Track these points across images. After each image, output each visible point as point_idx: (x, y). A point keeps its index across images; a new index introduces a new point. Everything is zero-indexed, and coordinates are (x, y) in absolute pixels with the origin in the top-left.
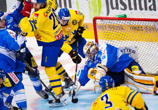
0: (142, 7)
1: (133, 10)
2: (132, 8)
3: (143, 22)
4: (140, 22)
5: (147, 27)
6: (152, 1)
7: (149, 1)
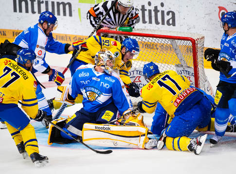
0: (158, 20)
2: (146, 21)
4: (155, 38)
5: (162, 46)
6: (171, 13)
7: (168, 13)
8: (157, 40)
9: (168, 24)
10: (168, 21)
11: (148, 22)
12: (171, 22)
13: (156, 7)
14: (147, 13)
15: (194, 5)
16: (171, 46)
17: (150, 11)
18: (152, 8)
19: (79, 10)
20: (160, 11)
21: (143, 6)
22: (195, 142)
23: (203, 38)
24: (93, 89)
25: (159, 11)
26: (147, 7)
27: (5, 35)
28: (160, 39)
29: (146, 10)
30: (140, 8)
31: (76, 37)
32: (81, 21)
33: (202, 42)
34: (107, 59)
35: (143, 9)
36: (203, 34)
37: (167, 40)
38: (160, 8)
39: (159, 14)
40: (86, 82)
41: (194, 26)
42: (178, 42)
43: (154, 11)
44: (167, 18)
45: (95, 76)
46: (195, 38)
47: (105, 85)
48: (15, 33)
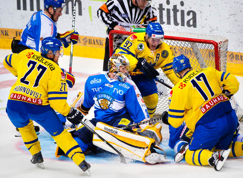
0: (178, 21)
1: (165, 24)
2: (164, 21)
3: (177, 41)
4: (173, 41)
5: (182, 49)
6: (191, 13)
7: (188, 14)
8: (176, 43)
9: (189, 25)
10: (188, 22)
11: (166, 23)
12: (191, 23)
13: (175, 7)
14: (165, 13)
15: (218, 5)
16: (192, 50)
17: (168, 10)
18: (171, 7)
19: (90, 8)
20: (180, 11)
21: (161, 5)
22: (217, 156)
23: (227, 41)
24: (105, 96)
25: (178, 11)
26: (165, 6)
27: (8, 35)
28: (180, 42)
29: (164, 9)
30: (157, 6)
31: (86, 38)
32: (91, 20)
33: (225, 45)
34: (120, 65)
35: (161, 8)
36: (227, 36)
37: (187, 43)
38: (179, 7)
39: (179, 14)
40: (98, 89)
41: (217, 27)
42: (199, 45)
43: (173, 10)
44: (187, 18)
45: (108, 82)
46: (217, 41)
47: (119, 92)
48: (18, 33)
